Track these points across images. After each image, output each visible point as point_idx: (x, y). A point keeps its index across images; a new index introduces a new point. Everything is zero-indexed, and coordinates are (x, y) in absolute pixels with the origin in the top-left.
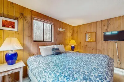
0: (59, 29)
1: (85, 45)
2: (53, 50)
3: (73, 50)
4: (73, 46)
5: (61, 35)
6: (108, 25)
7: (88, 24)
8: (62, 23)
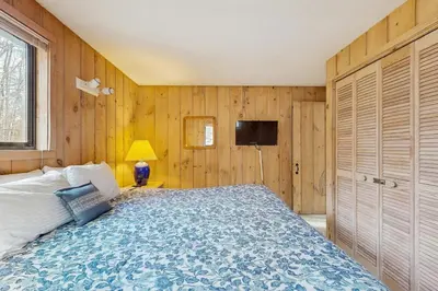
0: (80, 84)
1: (184, 158)
2: (65, 197)
3: (145, 184)
4: (144, 164)
5: (90, 115)
6: (244, 102)
7: (193, 87)
8: (96, 55)
